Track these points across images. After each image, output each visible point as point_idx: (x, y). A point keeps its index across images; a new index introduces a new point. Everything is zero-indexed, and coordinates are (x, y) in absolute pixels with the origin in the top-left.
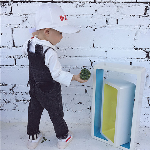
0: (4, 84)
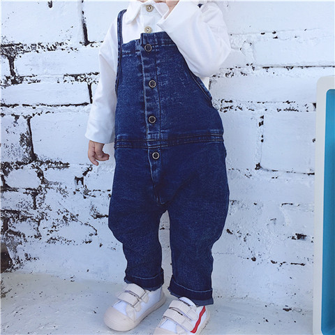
0: (61, 163)
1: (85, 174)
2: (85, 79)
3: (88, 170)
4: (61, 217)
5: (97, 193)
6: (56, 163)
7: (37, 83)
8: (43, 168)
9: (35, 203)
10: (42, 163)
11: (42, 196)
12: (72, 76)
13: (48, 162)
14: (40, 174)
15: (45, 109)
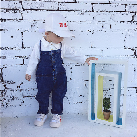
1: (21, 85)
2: (22, 58)
3: (22, 83)
4: (11, 99)
5: (24, 90)
6: (11, 82)
7: (5, 59)
8: (6, 84)
9: (2, 95)
10: (6, 82)
11: (5, 93)
12: (18, 57)
13: (8, 82)
14: (5, 86)
15: (8, 66)
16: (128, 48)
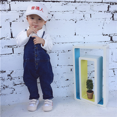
1: (11, 73)
2: (11, 47)
4: (2, 87)
5: (15, 78)
6: (1, 71)
12: (7, 46)
16: (105, 35)
